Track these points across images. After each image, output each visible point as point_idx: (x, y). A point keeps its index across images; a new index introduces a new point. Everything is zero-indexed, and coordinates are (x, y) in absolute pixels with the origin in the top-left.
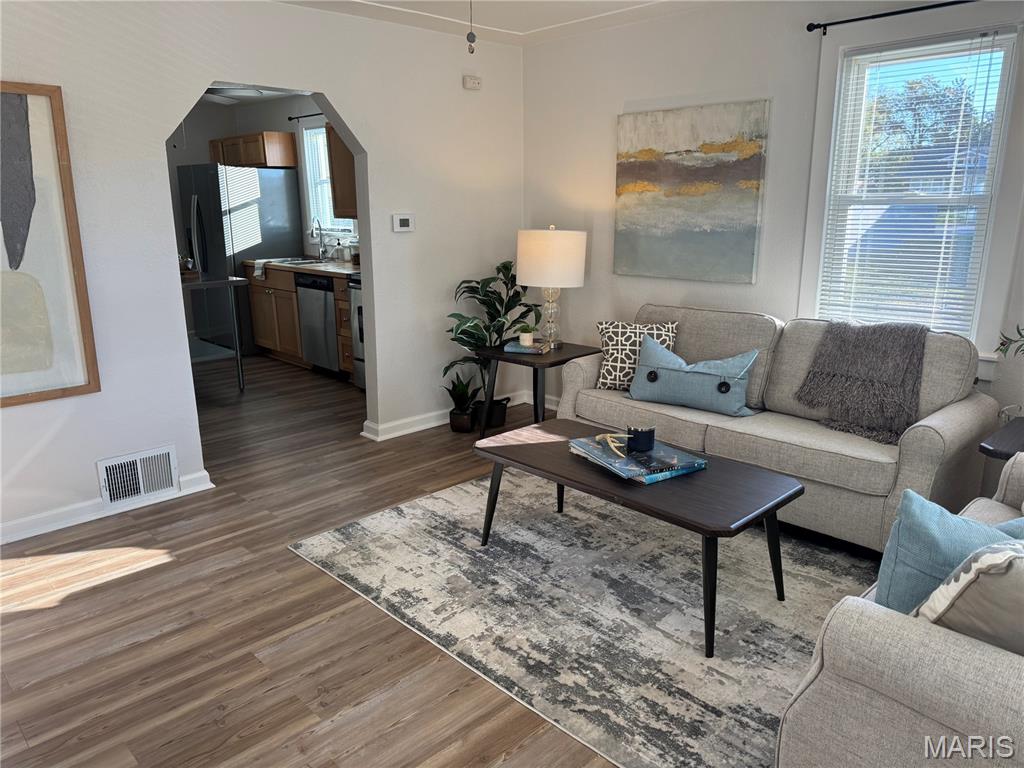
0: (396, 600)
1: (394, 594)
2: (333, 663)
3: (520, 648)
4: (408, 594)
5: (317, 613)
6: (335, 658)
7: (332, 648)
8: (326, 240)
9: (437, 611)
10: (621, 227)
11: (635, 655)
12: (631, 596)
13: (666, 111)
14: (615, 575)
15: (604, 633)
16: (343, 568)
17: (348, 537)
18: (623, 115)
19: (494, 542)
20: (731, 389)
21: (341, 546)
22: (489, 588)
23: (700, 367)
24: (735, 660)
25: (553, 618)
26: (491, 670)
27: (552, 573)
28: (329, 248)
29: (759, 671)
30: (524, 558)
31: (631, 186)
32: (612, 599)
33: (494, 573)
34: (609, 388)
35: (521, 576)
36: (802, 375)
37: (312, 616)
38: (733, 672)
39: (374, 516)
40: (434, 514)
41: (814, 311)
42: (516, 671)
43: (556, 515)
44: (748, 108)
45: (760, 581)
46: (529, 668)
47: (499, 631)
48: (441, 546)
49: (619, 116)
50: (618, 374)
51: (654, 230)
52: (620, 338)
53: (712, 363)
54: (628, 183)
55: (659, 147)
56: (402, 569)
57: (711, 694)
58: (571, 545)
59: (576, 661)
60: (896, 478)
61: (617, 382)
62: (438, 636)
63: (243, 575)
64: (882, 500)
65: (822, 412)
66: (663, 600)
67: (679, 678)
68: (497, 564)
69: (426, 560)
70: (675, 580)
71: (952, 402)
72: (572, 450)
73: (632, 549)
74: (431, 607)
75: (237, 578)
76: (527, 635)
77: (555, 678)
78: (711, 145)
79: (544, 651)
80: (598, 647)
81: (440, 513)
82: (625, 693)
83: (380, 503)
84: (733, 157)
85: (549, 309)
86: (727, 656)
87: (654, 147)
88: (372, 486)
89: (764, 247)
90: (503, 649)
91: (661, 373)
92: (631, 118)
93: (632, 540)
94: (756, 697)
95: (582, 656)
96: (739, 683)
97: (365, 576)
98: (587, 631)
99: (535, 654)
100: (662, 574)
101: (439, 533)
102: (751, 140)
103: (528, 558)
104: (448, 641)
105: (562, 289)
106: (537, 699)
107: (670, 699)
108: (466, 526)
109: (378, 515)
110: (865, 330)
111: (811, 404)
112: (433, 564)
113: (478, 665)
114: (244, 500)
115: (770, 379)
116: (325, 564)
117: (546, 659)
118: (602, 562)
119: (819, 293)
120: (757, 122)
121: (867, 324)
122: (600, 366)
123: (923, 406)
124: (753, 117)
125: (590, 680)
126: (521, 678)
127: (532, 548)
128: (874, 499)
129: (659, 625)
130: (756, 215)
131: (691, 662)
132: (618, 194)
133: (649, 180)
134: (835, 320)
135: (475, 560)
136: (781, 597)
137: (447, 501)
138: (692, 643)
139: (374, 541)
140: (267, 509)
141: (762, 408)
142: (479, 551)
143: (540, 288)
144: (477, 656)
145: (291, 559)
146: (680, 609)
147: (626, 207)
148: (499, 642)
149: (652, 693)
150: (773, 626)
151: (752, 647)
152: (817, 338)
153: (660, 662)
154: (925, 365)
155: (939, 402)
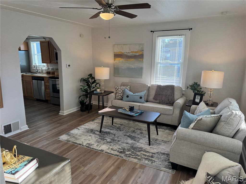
0: (87, 145)
1: (86, 144)
2: (81, 158)
3: (116, 150)
4: (89, 144)
5: (71, 150)
6: (80, 157)
7: (79, 156)
8: (38, 68)
9: (97, 146)
10: (115, 67)
11: (137, 147)
12: (133, 138)
13: (124, 44)
14: (128, 135)
15: (130, 145)
16: (72, 141)
17: (69, 135)
18: (115, 45)
19: (102, 132)
20: (142, 98)
21: (69, 137)
22: (105, 140)
23: (136, 94)
24: (154, 145)
25: (120, 144)
26: (113, 154)
27: (116, 136)
28: (38, 70)
29: (159, 147)
30: (109, 134)
31: (117, 59)
32: (129, 139)
33: (105, 138)
34: (118, 99)
35: (111, 137)
36: (154, 95)
37: (70, 151)
38: (154, 147)
39: (73, 130)
40: (86, 129)
41: (154, 83)
42: (118, 154)
43: (112, 126)
44: (140, 45)
45: (153, 132)
46: (119, 152)
47: (111, 147)
48: (91, 134)
49: (114, 45)
50: (120, 96)
51: (122, 68)
52: (120, 89)
53: (138, 93)
54: (116, 58)
55: (123, 51)
56: (85, 140)
57: (152, 151)
58: (118, 131)
59: (128, 150)
60: (173, 111)
61: (120, 98)
62: (100, 150)
63: (49, 146)
64: (171, 115)
65: (158, 101)
66: (138, 138)
67: (146, 150)
68: (105, 136)
69: (90, 137)
70: (139, 134)
71: (179, 98)
72: (119, 111)
73: (129, 130)
74: (95, 145)
75: (48, 146)
76: (116, 147)
77: (125, 153)
78: (133, 52)
79: (121, 149)
80: (130, 147)
81: (87, 128)
82: (138, 153)
83: (72, 128)
84: (138, 54)
85: (102, 84)
86: (153, 145)
87: (122, 51)
88: (68, 125)
89: (144, 71)
90: (113, 150)
91: (129, 96)
92: (117, 45)
93: (128, 128)
94: (159, 150)
95: (128, 149)
96: (156, 149)
97: (78, 142)
98: (127, 145)
99: (119, 150)
100: (136, 133)
101: (89, 132)
102: (141, 51)
103: (110, 134)
104: (102, 151)
105: (105, 80)
106: (123, 157)
107: (146, 153)
108: (95, 130)
109: (74, 130)
110: (164, 86)
111: (156, 100)
112: (91, 138)
113: (110, 153)
114: (39, 131)
115: (148, 96)
116: (67, 141)
117: (122, 150)
118: (125, 133)
119: (154, 79)
120: (142, 48)
121: (164, 85)
122: (116, 95)
123: (175, 99)
124: (141, 47)
125: (131, 152)
126: (119, 154)
127: (110, 132)
128: (170, 116)
129: (139, 142)
130: (142, 65)
131: (147, 147)
132: (114, 60)
133: (121, 58)
134: (159, 84)
135: (100, 136)
136: (158, 134)
137: (88, 126)
138: (146, 144)
139: (76, 135)
140: (46, 132)
141: (147, 101)
142: (100, 134)
143: (100, 79)
144: (109, 152)
145: (59, 141)
146: (142, 139)
147: (116, 63)
148: (112, 149)
149: (143, 153)
150: (158, 139)
151: (156, 143)
152: (156, 88)
153: (142, 148)
154: (175, 92)
155: (178, 98)
